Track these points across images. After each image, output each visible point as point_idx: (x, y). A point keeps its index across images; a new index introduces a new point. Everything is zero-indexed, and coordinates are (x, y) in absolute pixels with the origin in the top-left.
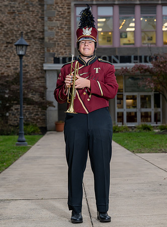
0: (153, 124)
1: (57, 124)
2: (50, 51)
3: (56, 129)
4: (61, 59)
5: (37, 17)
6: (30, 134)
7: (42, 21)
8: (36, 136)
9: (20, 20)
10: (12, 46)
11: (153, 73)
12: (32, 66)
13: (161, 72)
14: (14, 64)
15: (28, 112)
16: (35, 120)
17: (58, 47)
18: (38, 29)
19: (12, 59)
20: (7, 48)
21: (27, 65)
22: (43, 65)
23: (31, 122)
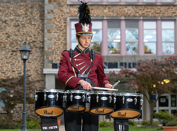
0: (136, 120)
4: (58, 64)
5: (38, 30)
6: (31, 128)
7: (43, 33)
8: (37, 130)
9: (24, 32)
10: (17, 54)
11: (137, 76)
12: (33, 71)
13: (143, 76)
14: (18, 69)
15: (29, 110)
16: (35, 117)
17: (56, 55)
18: (39, 40)
19: (16, 65)
20: (12, 55)
21: (29, 70)
22: (43, 70)
23: (32, 119)
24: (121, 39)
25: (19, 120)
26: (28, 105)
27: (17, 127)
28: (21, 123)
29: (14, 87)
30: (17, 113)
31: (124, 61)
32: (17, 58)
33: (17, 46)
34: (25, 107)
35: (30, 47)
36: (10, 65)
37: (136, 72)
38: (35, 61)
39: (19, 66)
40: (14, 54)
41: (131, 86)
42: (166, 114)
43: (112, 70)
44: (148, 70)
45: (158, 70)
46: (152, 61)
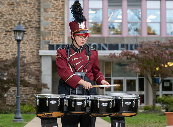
2: (45, 39)
4: (55, 46)
5: (34, 8)
6: (25, 113)
7: (39, 12)
8: (32, 115)
9: (18, 11)
10: (11, 34)
11: (139, 58)
12: (29, 53)
13: (146, 58)
14: (12, 51)
15: (24, 94)
16: (31, 101)
17: (52, 35)
18: (34, 19)
19: (11, 46)
20: (6, 36)
21: (24, 52)
22: (38, 51)
23: (27, 103)
24: (122, 19)
25: (14, 105)
26: (23, 88)
27: (11, 112)
28: (15, 107)
29: (8, 70)
30: (11, 97)
31: (125, 42)
32: (11, 39)
33: (12, 25)
34: (20, 90)
35: (25, 27)
36: (3, 46)
37: (137, 54)
38: (30, 42)
39: (14, 47)
40: (8, 34)
41: (132, 69)
42: (169, 98)
43: (112, 52)
44: (151, 52)
45: (161, 52)
46: (156, 42)
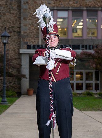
0: (94, 91)
1: (28, 90)
2: (24, 41)
3: (28, 94)
4: (32, 46)
5: (16, 17)
6: (9, 97)
8: (14, 98)
9: (4, 19)
12: (12, 51)
15: (8, 82)
16: (13, 87)
18: (16, 25)
21: (9, 50)
22: (19, 50)
23: (11, 89)
24: (83, 25)
28: (2, 92)
35: (9, 31)
38: (13, 43)
